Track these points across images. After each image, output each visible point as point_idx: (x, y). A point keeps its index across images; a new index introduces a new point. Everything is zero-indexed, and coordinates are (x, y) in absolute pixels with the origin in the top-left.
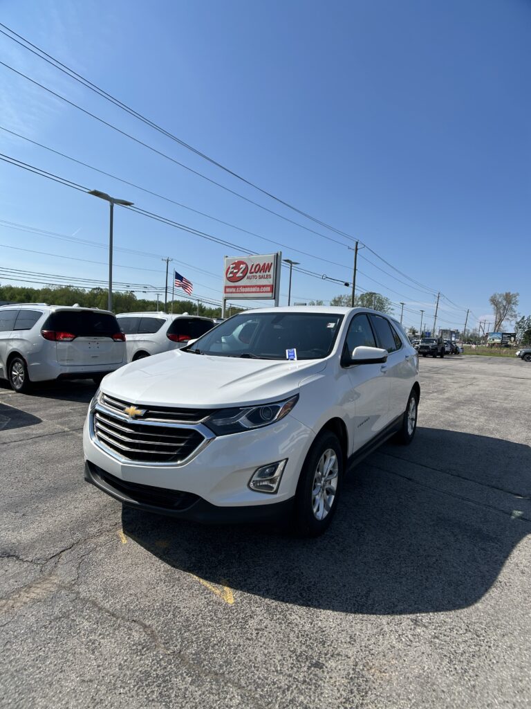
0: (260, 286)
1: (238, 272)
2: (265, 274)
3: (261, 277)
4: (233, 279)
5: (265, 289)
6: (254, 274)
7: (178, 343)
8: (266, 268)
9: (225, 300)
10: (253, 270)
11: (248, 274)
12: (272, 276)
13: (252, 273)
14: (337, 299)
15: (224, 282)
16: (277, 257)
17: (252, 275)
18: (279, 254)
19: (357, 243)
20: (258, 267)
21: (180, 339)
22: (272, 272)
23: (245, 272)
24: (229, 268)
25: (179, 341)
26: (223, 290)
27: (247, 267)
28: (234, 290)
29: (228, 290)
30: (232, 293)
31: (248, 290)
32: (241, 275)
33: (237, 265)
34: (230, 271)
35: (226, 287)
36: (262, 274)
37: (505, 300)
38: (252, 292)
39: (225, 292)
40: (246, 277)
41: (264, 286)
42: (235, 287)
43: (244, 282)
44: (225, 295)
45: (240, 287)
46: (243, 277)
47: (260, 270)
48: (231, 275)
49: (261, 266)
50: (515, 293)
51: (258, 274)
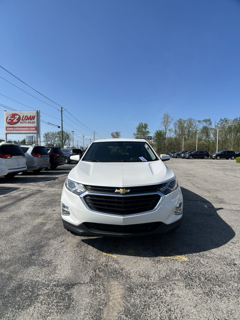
0: (29, 127)
1: (14, 120)
2: (32, 121)
3: (29, 123)
4: (11, 123)
5: (32, 129)
6: (25, 121)
7: (4, 159)
8: (32, 118)
9: (6, 134)
10: (24, 119)
11: (21, 121)
12: (36, 122)
13: (24, 120)
14: (47, 134)
15: (5, 124)
16: (38, 113)
17: (23, 121)
18: (39, 111)
19: (62, 108)
20: (27, 117)
21: (5, 156)
22: (35, 120)
23: (19, 120)
24: (8, 117)
25: (5, 158)
26: (5, 129)
27: (20, 117)
28: (12, 129)
29: (8, 129)
30: (11, 130)
31: (20, 129)
32: (17, 121)
33: (14, 115)
34: (9, 118)
35: (7, 127)
36: (29, 121)
37: (116, 134)
38: (24, 130)
39: (6, 130)
40: (20, 122)
41: (31, 127)
42: (14, 127)
43: (19, 125)
44: (6, 132)
45: (16, 127)
46: (17, 122)
47: (28, 119)
48: (10, 121)
49: (29, 117)
50: (119, 132)
51: (27, 121)
